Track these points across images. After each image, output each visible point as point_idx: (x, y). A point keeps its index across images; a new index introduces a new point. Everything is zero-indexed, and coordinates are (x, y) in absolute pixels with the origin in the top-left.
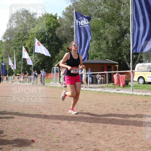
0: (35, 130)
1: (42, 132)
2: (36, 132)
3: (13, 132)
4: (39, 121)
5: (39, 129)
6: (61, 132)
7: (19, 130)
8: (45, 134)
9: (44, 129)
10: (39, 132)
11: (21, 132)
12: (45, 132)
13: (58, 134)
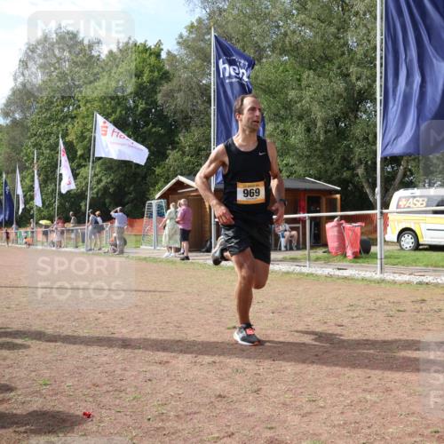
0: (94, 385)
1: (116, 390)
2: (97, 388)
3: (28, 390)
4: (105, 359)
5: (106, 380)
6: (171, 391)
7: (45, 385)
8: (122, 394)
9: (121, 380)
10: (105, 388)
11: (52, 390)
12: (123, 388)
13: (161, 395)
